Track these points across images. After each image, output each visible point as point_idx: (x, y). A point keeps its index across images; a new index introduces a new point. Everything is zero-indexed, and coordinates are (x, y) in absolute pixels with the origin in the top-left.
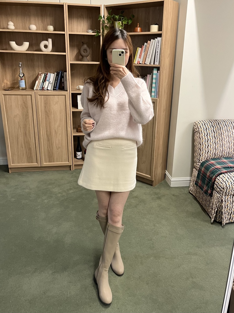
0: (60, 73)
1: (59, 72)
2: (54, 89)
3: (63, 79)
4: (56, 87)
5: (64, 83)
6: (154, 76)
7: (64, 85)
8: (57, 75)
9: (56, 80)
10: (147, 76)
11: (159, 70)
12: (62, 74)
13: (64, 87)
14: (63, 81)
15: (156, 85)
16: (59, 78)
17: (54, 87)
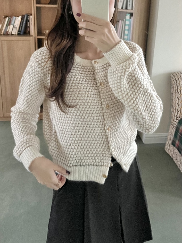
0: (26, 16)
1: (24, 16)
2: (19, 34)
3: (28, 23)
4: (21, 32)
5: (29, 27)
6: (127, 23)
7: (29, 29)
8: (23, 19)
9: (21, 23)
10: (119, 22)
11: (132, 16)
12: (27, 18)
13: (29, 32)
14: (28, 25)
15: (129, 32)
16: (24, 22)
17: (19, 31)
